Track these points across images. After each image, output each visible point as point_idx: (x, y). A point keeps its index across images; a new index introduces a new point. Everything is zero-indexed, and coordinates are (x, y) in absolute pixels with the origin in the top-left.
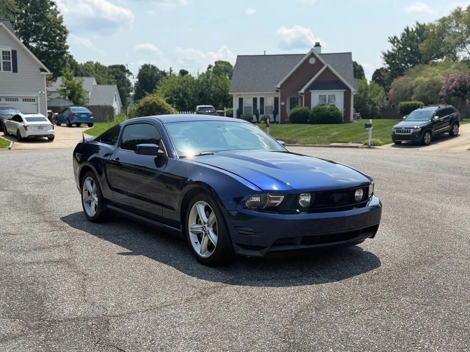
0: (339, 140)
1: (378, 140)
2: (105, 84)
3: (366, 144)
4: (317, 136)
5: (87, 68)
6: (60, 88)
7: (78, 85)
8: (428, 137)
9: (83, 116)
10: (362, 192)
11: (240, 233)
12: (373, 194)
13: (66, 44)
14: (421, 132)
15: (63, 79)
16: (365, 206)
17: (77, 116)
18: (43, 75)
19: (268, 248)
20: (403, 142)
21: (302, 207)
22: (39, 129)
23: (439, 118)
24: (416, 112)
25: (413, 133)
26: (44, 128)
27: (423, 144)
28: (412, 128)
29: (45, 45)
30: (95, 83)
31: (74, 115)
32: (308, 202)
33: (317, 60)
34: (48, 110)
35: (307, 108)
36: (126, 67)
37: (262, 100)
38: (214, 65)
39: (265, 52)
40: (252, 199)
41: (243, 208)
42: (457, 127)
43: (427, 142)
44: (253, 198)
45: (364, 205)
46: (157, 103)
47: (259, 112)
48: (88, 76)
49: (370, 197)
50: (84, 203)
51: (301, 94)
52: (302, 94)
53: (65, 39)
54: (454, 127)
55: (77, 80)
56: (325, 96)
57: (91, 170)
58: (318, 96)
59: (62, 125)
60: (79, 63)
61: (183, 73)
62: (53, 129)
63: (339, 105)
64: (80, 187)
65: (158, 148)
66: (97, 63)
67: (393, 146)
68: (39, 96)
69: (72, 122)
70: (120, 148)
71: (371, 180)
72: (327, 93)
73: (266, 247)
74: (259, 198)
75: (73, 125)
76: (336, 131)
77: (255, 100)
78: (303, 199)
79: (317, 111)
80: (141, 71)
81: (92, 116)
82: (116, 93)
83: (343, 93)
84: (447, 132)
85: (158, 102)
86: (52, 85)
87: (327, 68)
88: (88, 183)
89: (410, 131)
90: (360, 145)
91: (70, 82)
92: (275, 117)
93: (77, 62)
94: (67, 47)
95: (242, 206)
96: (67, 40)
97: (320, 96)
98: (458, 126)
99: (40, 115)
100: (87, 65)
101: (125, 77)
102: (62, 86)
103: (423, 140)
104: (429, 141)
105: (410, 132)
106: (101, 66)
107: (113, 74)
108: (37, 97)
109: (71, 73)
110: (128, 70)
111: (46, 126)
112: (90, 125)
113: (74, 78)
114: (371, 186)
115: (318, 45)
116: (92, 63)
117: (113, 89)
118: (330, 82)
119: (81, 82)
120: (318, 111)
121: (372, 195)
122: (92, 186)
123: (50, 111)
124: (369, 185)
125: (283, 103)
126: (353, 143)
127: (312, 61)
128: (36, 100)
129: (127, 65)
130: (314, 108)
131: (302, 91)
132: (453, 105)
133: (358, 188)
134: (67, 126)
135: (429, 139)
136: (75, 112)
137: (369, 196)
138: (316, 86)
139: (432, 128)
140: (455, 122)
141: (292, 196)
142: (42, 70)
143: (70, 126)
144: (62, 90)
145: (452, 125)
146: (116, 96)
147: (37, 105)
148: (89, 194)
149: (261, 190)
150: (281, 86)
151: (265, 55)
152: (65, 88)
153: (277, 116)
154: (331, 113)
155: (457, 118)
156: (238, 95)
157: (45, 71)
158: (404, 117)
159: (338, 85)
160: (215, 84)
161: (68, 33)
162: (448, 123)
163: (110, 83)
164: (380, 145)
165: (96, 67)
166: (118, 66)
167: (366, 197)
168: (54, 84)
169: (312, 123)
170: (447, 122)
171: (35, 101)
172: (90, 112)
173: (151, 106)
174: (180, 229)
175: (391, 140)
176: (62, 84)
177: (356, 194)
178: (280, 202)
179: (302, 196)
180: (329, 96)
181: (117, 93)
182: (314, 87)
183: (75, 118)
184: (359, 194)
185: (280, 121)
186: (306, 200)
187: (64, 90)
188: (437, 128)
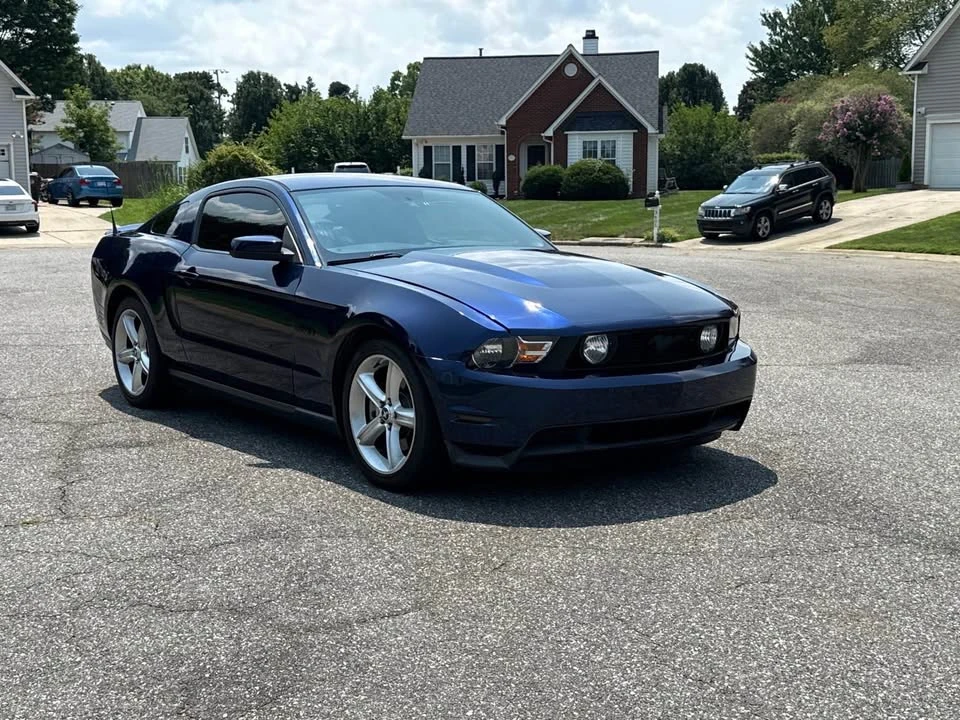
0: (603, 232)
1: (672, 232)
2: (165, 114)
3: (648, 239)
4: (563, 223)
5: (129, 79)
6: (63, 126)
7: (100, 118)
8: (764, 224)
9: (100, 184)
10: (715, 331)
11: (461, 421)
12: (737, 338)
13: (73, 32)
14: (749, 216)
15: (68, 106)
16: (723, 361)
17: (88, 183)
18: (20, 101)
19: (519, 450)
20: (721, 235)
21: (589, 363)
22: (7, 209)
23: (788, 188)
24: (748, 175)
25: (735, 216)
26: (18, 208)
27: (755, 238)
28: (734, 207)
29: (29, 36)
30: (141, 113)
31: (82, 181)
32: (603, 354)
33: (581, 67)
34: (31, 171)
35: (558, 167)
36: (214, 77)
37: (471, 150)
38: (405, 72)
39: (481, 50)
40: (484, 349)
41: (468, 367)
42: (828, 204)
43: (764, 233)
44: (488, 347)
45: (721, 359)
46: (241, 158)
47: (465, 175)
48: (126, 98)
49: (732, 344)
50: (119, 364)
51: (547, 137)
52: (550, 138)
53: (70, 22)
54: (823, 204)
55: (96, 107)
56: (596, 142)
57: (133, 294)
58: (582, 144)
59: (60, 202)
60: (109, 70)
61: (338, 89)
62: (36, 210)
63: (624, 162)
64: (110, 334)
65: (280, 245)
66: (148, 68)
67: (703, 242)
68: (12, 143)
69: (77, 196)
70: (195, 246)
71: (735, 307)
72: (599, 137)
73: (515, 449)
74: (500, 346)
75: (81, 203)
76: (605, 214)
77: (457, 150)
78: (592, 347)
79: (579, 171)
80: (241, 88)
81: (119, 183)
82: (187, 135)
83: (632, 136)
84: (807, 213)
85: (245, 156)
86: (42, 120)
87: (600, 86)
88: (126, 322)
89: (730, 212)
90: (637, 241)
91: (82, 112)
92: (496, 187)
93: (103, 68)
94: (75, 39)
95: (464, 364)
96: (75, 25)
97: (584, 142)
98: (832, 204)
99: (11, 183)
100: (127, 74)
101: (210, 99)
102: (65, 121)
103: (755, 229)
104: (767, 232)
105: (729, 216)
106: (158, 75)
107: (184, 91)
108: (8, 146)
109: (86, 93)
110: (218, 85)
111: (21, 203)
112: (116, 202)
113: (92, 103)
114: (734, 320)
115: (591, 35)
116: (139, 67)
117: (181, 127)
118: (605, 113)
119: (105, 113)
120: (578, 174)
121: (737, 340)
122: (137, 330)
123: (35, 174)
124: (729, 318)
125: (512, 158)
126: (626, 237)
127: (571, 71)
128: (6, 152)
129: (216, 73)
130: (573, 168)
131: (550, 132)
132: (822, 162)
133: (707, 325)
134: (69, 205)
135: (766, 228)
136: (84, 176)
137: (730, 342)
138: (575, 123)
139: (774, 207)
140: (825, 196)
141: (569, 341)
142: (19, 91)
143: (74, 204)
144: (67, 128)
145: (816, 201)
146: (187, 142)
147: (9, 161)
148: (129, 345)
149: (503, 329)
150: (507, 122)
151: (481, 57)
152: (73, 125)
153: (502, 183)
154: (604, 177)
155: (828, 186)
156: (422, 141)
157: (25, 93)
158: (725, 187)
159: (623, 120)
160: (393, 116)
161: (75, 10)
162: (809, 197)
163: (176, 114)
164: (674, 240)
165: (147, 77)
166: (196, 74)
167: (724, 344)
168: (47, 116)
169: (563, 198)
170: (806, 194)
171: (3, 154)
172: (115, 176)
173: (229, 165)
174: (331, 415)
175: (696, 230)
176: (65, 116)
177: (702, 338)
178: (543, 354)
179: (590, 340)
180: (602, 142)
181: (188, 133)
182: (572, 124)
183: (84, 187)
184: (708, 337)
185: (506, 194)
186: (599, 350)
187: (72, 131)
188: (784, 206)
